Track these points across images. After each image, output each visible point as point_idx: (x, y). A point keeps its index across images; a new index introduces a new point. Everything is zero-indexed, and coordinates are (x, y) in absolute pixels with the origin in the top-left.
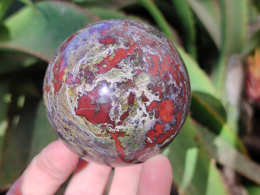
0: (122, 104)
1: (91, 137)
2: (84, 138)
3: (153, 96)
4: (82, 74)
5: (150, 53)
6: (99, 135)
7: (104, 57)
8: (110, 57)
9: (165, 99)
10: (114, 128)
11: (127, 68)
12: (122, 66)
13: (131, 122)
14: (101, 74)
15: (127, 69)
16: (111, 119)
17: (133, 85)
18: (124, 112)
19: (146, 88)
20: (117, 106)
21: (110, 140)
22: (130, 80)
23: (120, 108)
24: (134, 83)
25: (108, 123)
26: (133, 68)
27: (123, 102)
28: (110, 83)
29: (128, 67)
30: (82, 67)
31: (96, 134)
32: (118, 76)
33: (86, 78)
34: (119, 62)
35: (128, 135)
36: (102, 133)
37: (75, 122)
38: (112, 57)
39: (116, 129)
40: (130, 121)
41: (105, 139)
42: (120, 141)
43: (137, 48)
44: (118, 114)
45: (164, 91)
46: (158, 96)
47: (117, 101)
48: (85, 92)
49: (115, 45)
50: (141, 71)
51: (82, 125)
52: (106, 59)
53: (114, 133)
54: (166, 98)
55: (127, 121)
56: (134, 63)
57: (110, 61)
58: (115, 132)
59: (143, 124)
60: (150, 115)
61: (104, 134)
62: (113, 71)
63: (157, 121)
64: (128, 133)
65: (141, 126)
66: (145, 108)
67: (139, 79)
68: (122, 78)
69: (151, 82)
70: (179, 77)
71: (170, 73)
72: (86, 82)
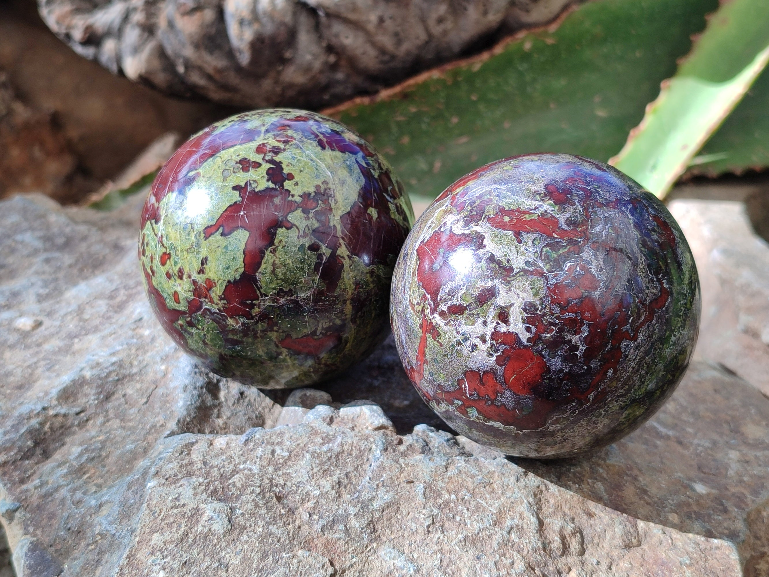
0: (468, 289)
1: (405, 299)
3: (521, 326)
4: (475, 203)
5: (591, 268)
6: (412, 305)
7: (522, 208)
8: (527, 216)
9: (536, 351)
10: (432, 313)
11: (527, 250)
12: (525, 242)
13: (458, 327)
14: (489, 225)
15: (525, 251)
16: (439, 297)
17: (508, 279)
18: (460, 304)
19: (521, 304)
20: (460, 286)
21: (418, 327)
22: (511, 269)
23: (461, 293)
24: (512, 278)
25: (431, 299)
26: (535, 259)
27: (473, 288)
28: (485, 246)
29: (531, 251)
30: (485, 195)
31: (412, 300)
32: (505, 248)
33: (472, 212)
34: (528, 232)
35: (441, 345)
36: (417, 306)
38: (530, 217)
39: (434, 317)
40: (458, 324)
41: (415, 319)
42: (428, 342)
43: (580, 242)
44: (452, 297)
45: (547, 338)
46: (528, 335)
48: (449, 229)
49: (557, 208)
50: (542, 275)
51: (409, 272)
52: (519, 212)
53: (427, 322)
54: (541, 351)
55: (454, 322)
56: (546, 254)
57: (519, 220)
58: (429, 321)
59: (471, 351)
60: (491, 348)
61: (418, 310)
62: (506, 235)
63: (496, 369)
64: (442, 340)
65: (466, 349)
66: (493, 330)
67: (527, 282)
68: (505, 255)
69: (538, 302)
70: (604, 351)
71: (589, 325)
72: (465, 217)
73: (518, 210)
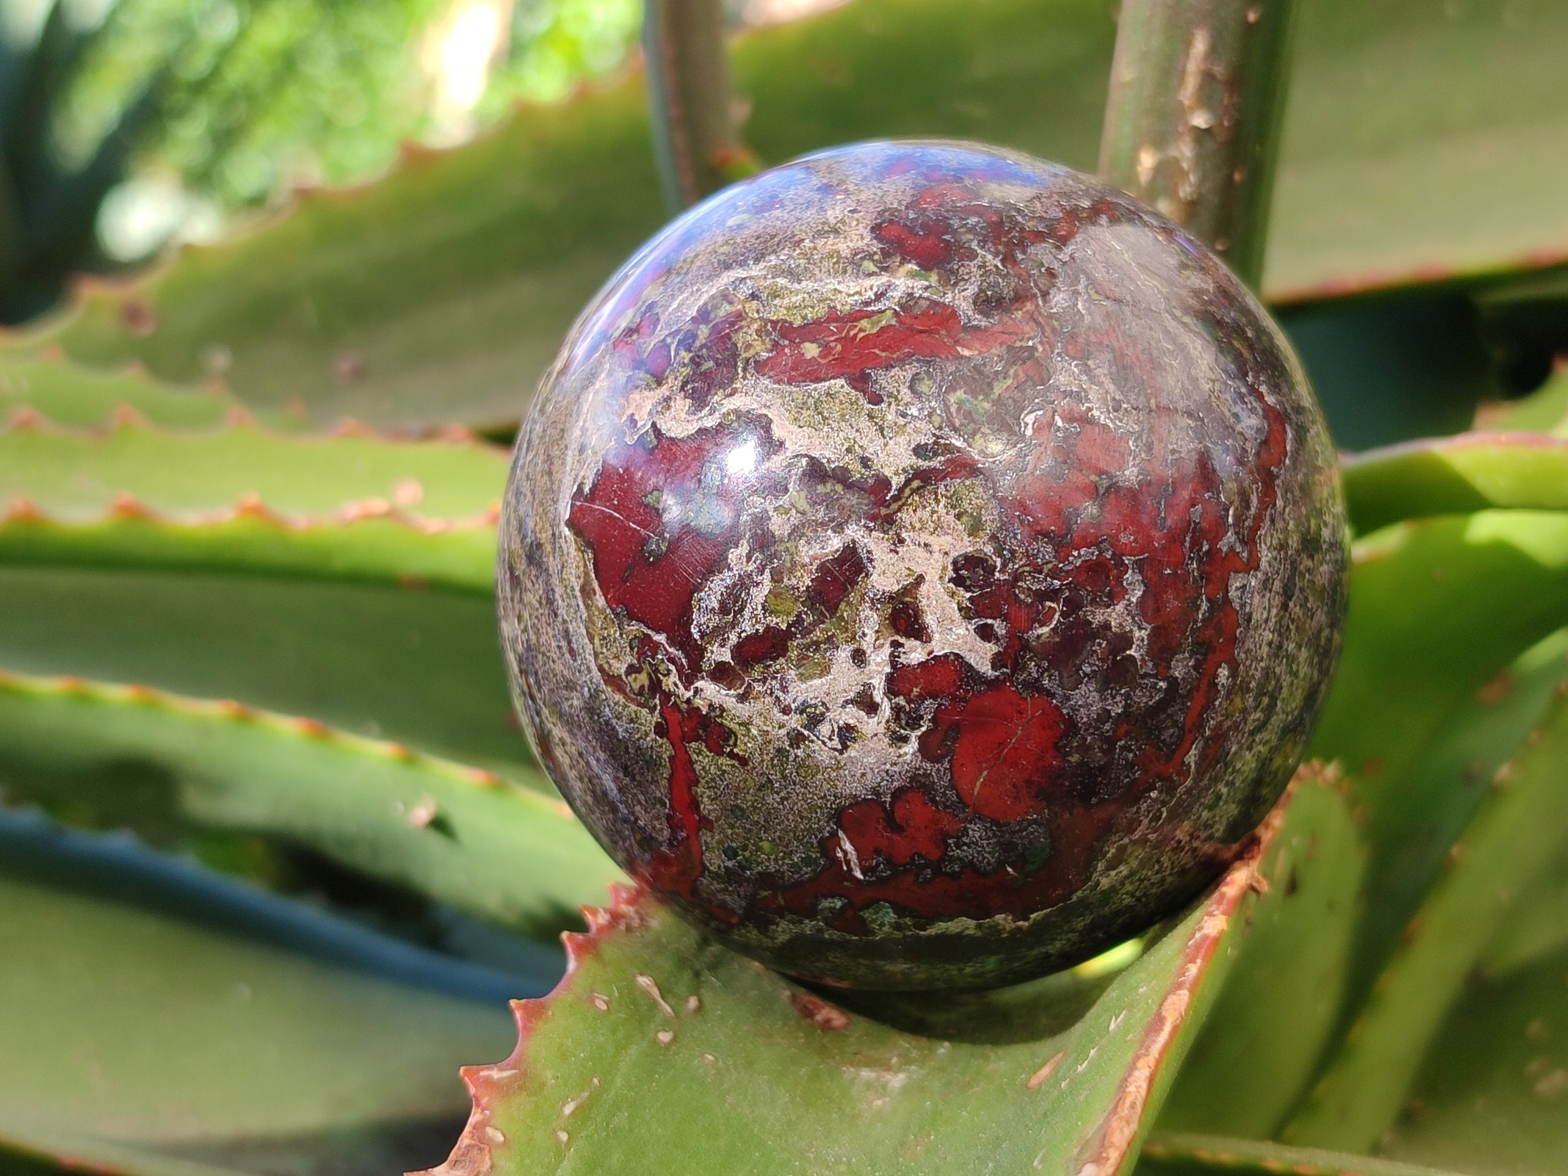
0: (776, 578)
1: (579, 671)
2: (554, 661)
3: (962, 631)
4: (695, 336)
5: (1090, 409)
6: (613, 680)
7: (839, 307)
8: (864, 323)
9: (1026, 684)
10: (688, 680)
11: (904, 415)
12: (890, 395)
13: (780, 694)
14: (767, 382)
15: (901, 421)
16: (694, 630)
17: (884, 511)
18: (768, 628)
19: (944, 569)
20: (750, 576)
21: (652, 735)
22: (884, 483)
23: (759, 595)
24: (895, 506)
25: (671, 641)
26: (937, 432)
27: (791, 572)
28: (782, 444)
29: (916, 413)
30: (716, 307)
31: (606, 666)
32: (840, 429)
33: (698, 365)
34: (889, 367)
35: (743, 761)
36: (629, 678)
37: (551, 559)
38: (873, 324)
39: (697, 691)
40: (778, 686)
41: (633, 715)
42: (697, 767)
43: (1034, 348)
44: (735, 617)
45: (1043, 638)
46: (990, 649)
47: (763, 552)
48: (651, 432)
49: (934, 278)
50: (970, 469)
51: (569, 591)
52: (837, 319)
53: (680, 710)
54: (1037, 680)
55: (764, 683)
56: (959, 410)
57: (848, 342)
58: (685, 706)
59: (839, 747)
60: (897, 719)
61: (636, 687)
62: (828, 394)
63: (926, 775)
64: (743, 747)
65: (822, 749)
66: (888, 669)
67: (937, 502)
68: (849, 450)
69: (989, 549)
70: (1195, 621)
71: (1140, 566)
72: (684, 384)
73: (833, 316)
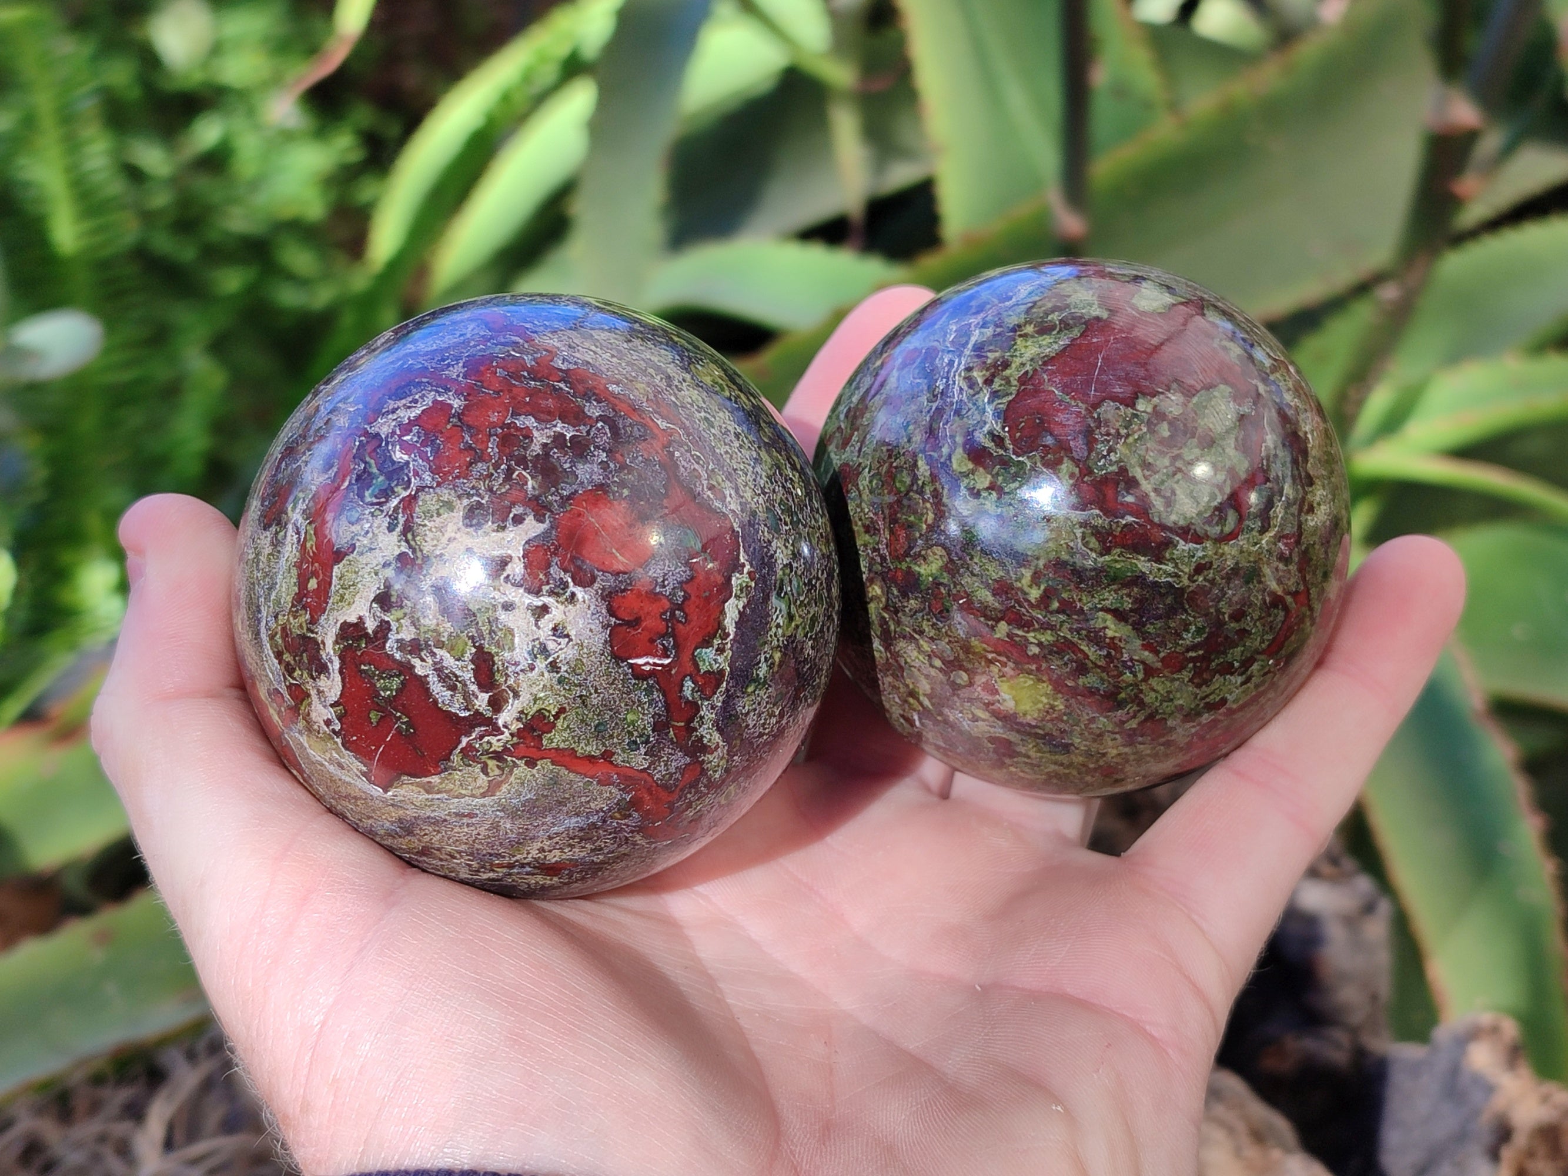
0: (441, 645)
1: (485, 814)
2: (479, 834)
3: (512, 535)
4: (289, 664)
5: (409, 418)
6: (492, 789)
7: (295, 560)
8: (308, 545)
9: (562, 506)
10: (496, 730)
11: (367, 532)
12: (352, 539)
13: (519, 668)
14: (323, 618)
15: (370, 535)
16: (463, 714)
18: (472, 661)
19: (468, 533)
20: (435, 663)
21: (534, 771)
22: (401, 557)
23: (449, 660)
24: (419, 554)
25: (468, 734)
26: (384, 514)
27: (439, 634)
28: (360, 618)
29: (369, 525)
30: (276, 646)
31: (482, 791)
32: (362, 577)
33: (304, 664)
34: (337, 535)
35: (562, 710)
36: (491, 775)
37: (407, 812)
38: (311, 539)
39: (505, 726)
40: (513, 667)
41: (519, 781)
42: (562, 746)
43: (360, 441)
44: (460, 682)
45: (536, 486)
46: (530, 520)
47: (422, 650)
48: (335, 709)
49: (300, 495)
50: (412, 499)
51: (429, 804)
52: (301, 563)
53: (518, 744)
54: (562, 498)
55: (509, 676)
56: (376, 497)
57: (315, 558)
58: (515, 739)
59: (567, 640)
60: (558, 595)
61: (497, 772)
62: (340, 579)
63: (603, 589)
64: (552, 707)
65: (565, 652)
66: (521, 590)
67: (425, 525)
68: (376, 574)
69: (466, 502)
70: (569, 393)
71: (515, 414)
72: (312, 677)
73: (298, 565)
